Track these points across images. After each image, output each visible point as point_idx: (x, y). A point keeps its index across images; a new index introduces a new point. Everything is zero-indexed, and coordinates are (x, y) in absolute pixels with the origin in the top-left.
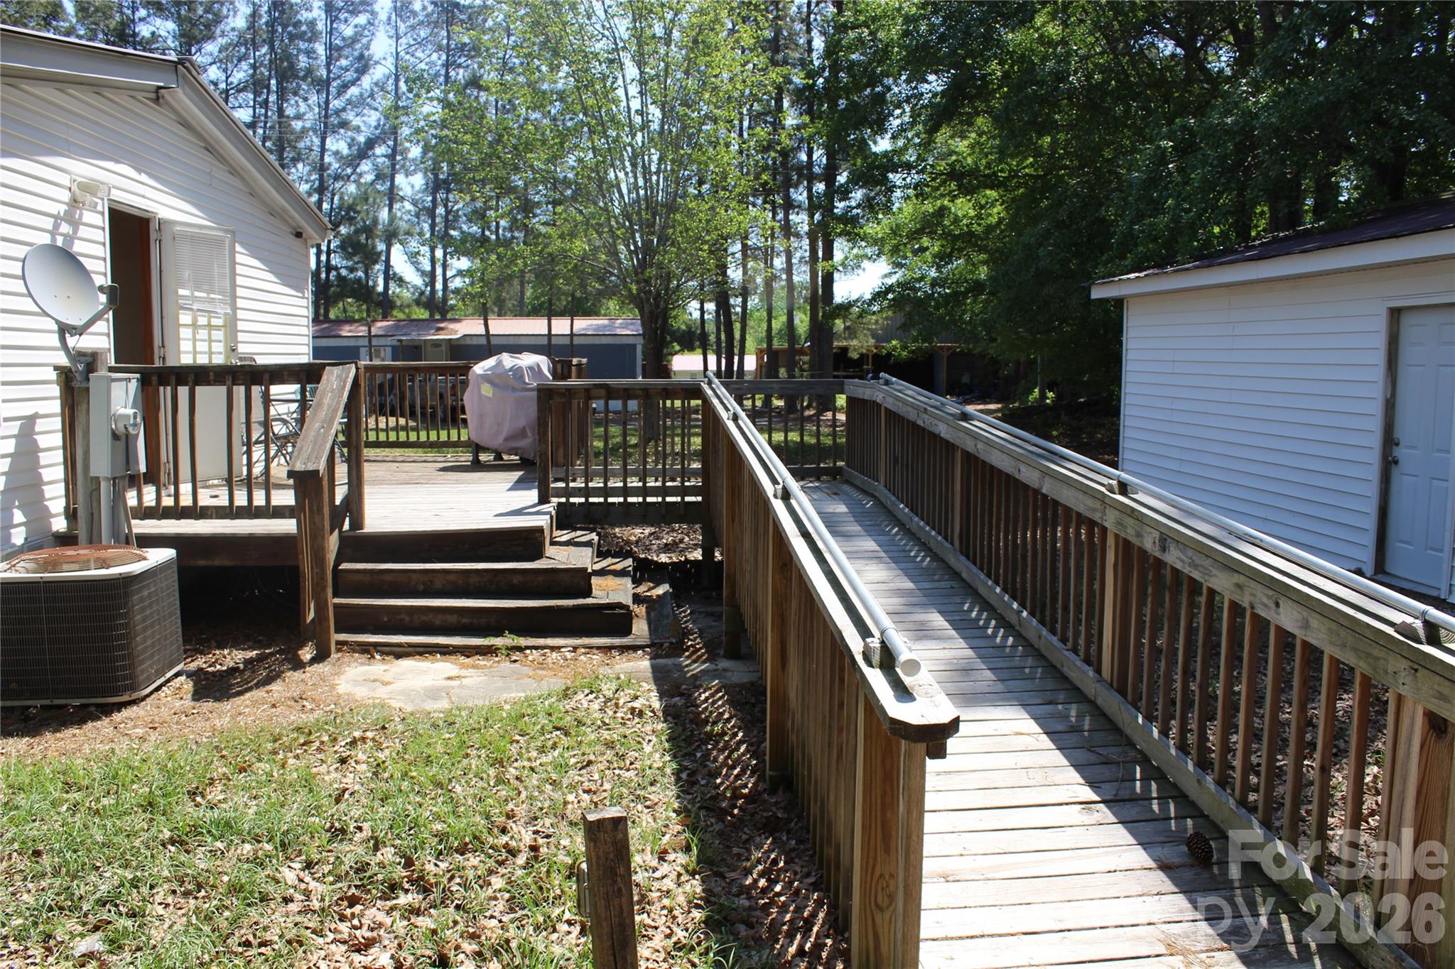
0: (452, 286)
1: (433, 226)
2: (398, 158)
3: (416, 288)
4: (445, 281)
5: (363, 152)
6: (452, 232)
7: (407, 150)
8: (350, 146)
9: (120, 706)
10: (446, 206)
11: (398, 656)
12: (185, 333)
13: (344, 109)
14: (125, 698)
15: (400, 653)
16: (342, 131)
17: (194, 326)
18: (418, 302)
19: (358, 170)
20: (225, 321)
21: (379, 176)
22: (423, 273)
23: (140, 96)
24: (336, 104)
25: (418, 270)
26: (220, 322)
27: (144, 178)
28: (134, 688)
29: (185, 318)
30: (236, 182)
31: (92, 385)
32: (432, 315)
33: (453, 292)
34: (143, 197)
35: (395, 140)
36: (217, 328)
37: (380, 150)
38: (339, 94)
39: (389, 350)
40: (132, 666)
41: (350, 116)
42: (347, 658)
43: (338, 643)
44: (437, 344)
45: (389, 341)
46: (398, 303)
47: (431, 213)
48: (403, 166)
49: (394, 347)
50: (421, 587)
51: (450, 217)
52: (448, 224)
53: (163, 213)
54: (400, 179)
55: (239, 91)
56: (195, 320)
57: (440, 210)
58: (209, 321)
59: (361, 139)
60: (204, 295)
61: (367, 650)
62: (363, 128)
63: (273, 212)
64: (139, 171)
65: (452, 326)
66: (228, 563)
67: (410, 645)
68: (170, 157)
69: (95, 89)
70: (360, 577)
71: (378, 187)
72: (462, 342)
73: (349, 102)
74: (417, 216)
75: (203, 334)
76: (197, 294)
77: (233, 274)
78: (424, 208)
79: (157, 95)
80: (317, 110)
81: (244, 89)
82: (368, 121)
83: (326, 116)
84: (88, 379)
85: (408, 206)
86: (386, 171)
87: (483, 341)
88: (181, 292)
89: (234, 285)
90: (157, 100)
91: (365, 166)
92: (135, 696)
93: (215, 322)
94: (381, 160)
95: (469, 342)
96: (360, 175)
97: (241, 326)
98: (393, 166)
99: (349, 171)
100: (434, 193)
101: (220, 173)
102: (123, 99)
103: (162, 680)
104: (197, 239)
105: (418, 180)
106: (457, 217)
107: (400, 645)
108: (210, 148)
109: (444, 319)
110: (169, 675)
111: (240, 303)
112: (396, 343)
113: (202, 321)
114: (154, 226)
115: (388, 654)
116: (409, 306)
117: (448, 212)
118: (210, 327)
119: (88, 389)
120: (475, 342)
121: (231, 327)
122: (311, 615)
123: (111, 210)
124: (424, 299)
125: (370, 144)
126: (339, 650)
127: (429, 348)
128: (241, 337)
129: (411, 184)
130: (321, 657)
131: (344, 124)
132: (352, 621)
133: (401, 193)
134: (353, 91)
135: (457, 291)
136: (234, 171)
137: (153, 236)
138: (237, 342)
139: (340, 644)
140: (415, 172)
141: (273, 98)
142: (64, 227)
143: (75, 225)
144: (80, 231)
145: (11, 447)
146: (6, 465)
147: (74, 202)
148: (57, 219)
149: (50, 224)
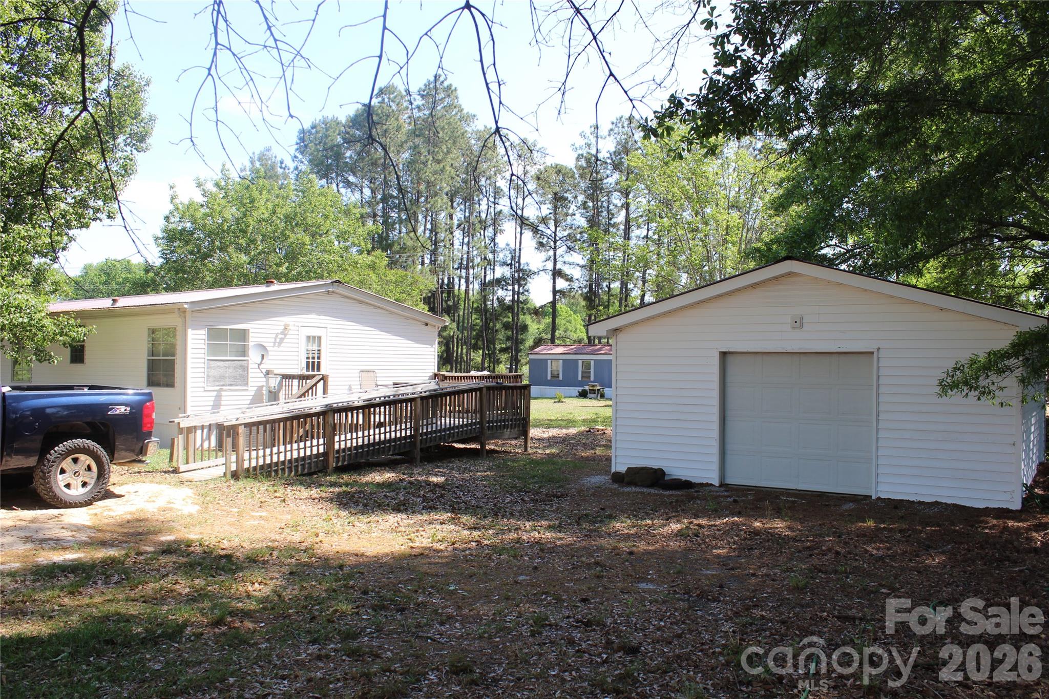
23: (320, 294)
27: (322, 317)
30: (379, 311)
34: (321, 323)
64: (320, 316)
68: (337, 309)
69: (297, 297)
79: (329, 292)
90: (329, 294)
102: (312, 297)
136: (377, 307)
142: (280, 336)
143: (285, 335)
144: (288, 336)
145: (253, 393)
146: (251, 398)
147: (286, 329)
148: (277, 334)
149: (274, 336)
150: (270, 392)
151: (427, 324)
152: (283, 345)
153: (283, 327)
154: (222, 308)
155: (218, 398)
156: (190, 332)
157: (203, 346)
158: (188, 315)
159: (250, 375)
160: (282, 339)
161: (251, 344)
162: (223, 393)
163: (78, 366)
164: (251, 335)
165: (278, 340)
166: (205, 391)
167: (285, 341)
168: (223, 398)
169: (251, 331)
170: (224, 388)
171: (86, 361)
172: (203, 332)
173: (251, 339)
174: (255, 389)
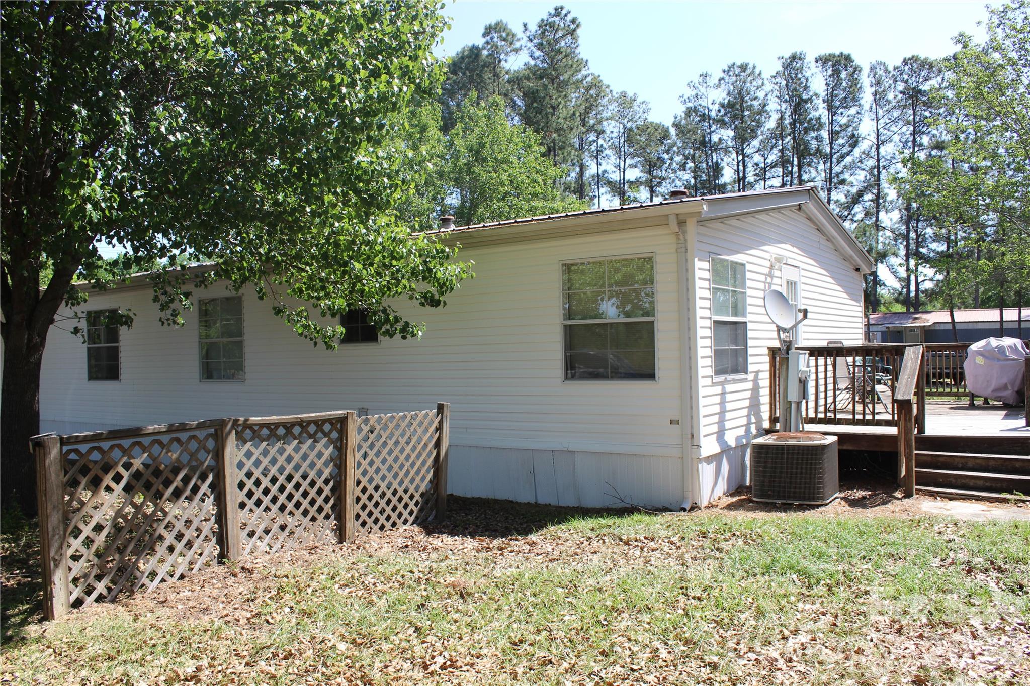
0: (922, 287)
1: (907, 247)
2: (881, 201)
3: (895, 290)
4: (917, 284)
5: (857, 199)
6: (921, 250)
7: (886, 194)
8: (846, 196)
9: (816, 506)
10: (916, 231)
11: (950, 499)
13: (842, 172)
14: (819, 503)
15: (952, 497)
16: (841, 187)
18: (897, 300)
19: (853, 212)
21: (867, 214)
22: (900, 280)
23: (793, 209)
24: (837, 169)
25: (896, 277)
28: (823, 498)
30: (829, 244)
31: (790, 356)
32: (908, 309)
33: (923, 292)
34: (795, 259)
35: (878, 190)
37: (868, 197)
38: (839, 162)
39: (879, 335)
40: (823, 488)
41: (846, 176)
42: (922, 498)
43: (917, 490)
44: (912, 329)
45: (879, 328)
46: (883, 301)
47: (907, 237)
48: (884, 206)
49: (882, 332)
50: (960, 466)
51: (920, 240)
52: (918, 244)
53: (802, 266)
54: (882, 215)
55: (772, 168)
57: (913, 235)
59: (854, 190)
61: (933, 495)
62: (855, 183)
63: (846, 259)
65: (925, 316)
66: (851, 448)
67: (957, 494)
68: (804, 237)
70: (925, 458)
71: (867, 222)
72: (933, 328)
73: (845, 167)
74: (896, 240)
78: (900, 234)
80: (823, 175)
81: (776, 166)
82: (858, 179)
83: (831, 178)
84: (788, 354)
85: (888, 233)
86: (872, 210)
87: (950, 327)
90: (799, 209)
91: (858, 208)
92: (823, 502)
94: (867, 204)
95: (937, 327)
96: (854, 215)
98: (877, 207)
99: (846, 213)
100: (907, 223)
101: (824, 241)
102: (787, 212)
103: (832, 498)
105: (896, 215)
106: (925, 240)
107: (951, 494)
108: (819, 229)
109: (917, 312)
110: (834, 497)
112: (884, 329)
115: (945, 497)
116: (890, 303)
117: (918, 236)
119: (787, 359)
120: (942, 327)
122: (903, 473)
124: (901, 298)
125: (860, 194)
126: (917, 494)
127: (908, 333)
129: (890, 218)
130: (908, 495)
131: (843, 182)
132: (924, 480)
133: (883, 225)
134: (848, 159)
135: (925, 291)
136: (829, 239)
139: (919, 490)
140: (892, 209)
141: (795, 169)
142: (768, 279)
143: (772, 278)
144: (773, 281)
145: (751, 386)
146: (750, 394)
147: (771, 266)
148: (766, 276)
149: (764, 279)
150: (800, 381)
151: (858, 270)
153: (768, 264)
156: (696, 264)
157: (708, 294)
158: (692, 229)
159: (750, 351)
160: (770, 286)
161: (749, 292)
162: (727, 388)
164: (747, 275)
165: (767, 286)
166: (713, 384)
168: (727, 398)
169: (748, 267)
170: (727, 377)
172: (707, 265)
173: (748, 283)
174: (753, 377)
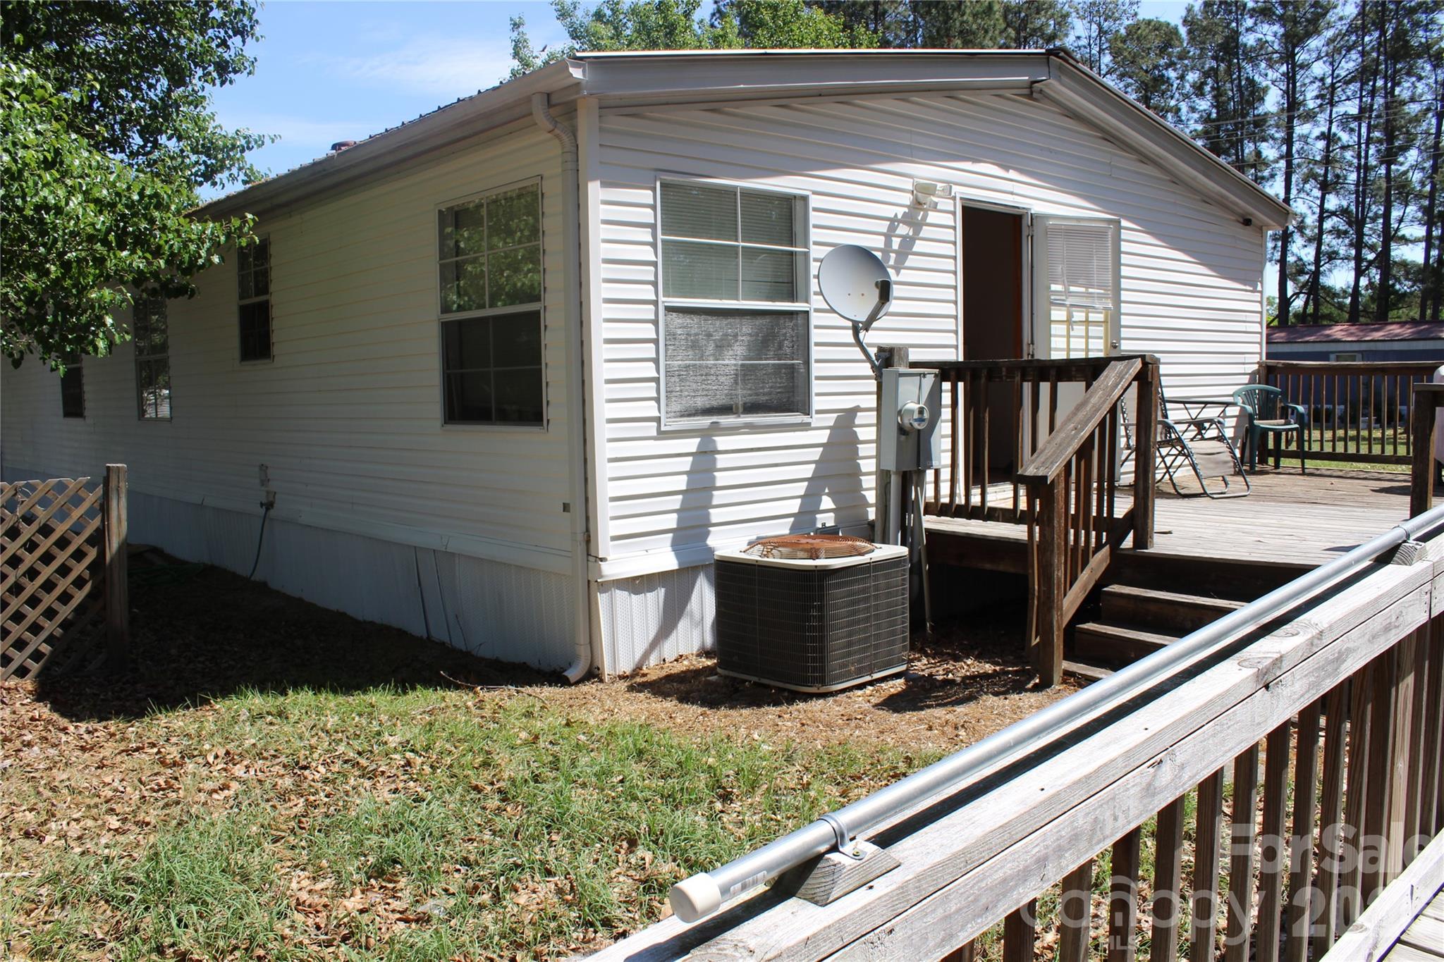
9: (807, 697)
12: (1057, 329)
14: (813, 690)
17: (1069, 322)
20: (1106, 317)
23: (1008, 93)
26: (1100, 317)
27: (1012, 174)
28: (823, 682)
29: (1058, 314)
30: (1150, 170)
34: (1012, 193)
36: (1096, 323)
40: (824, 659)
43: (1066, 673)
50: (1189, 624)
53: (1037, 208)
56: (1070, 316)
58: (1087, 317)
60: (1083, 290)
63: (1208, 199)
64: (1007, 168)
68: (1051, 151)
69: (947, 93)
75: (1079, 330)
76: (1072, 289)
77: (1117, 264)
79: (1031, 92)
84: (881, 374)
88: (1054, 287)
89: (1117, 277)
90: (1030, 96)
92: (823, 689)
93: (1093, 317)
97: (1125, 320)
101: (1126, 162)
102: (986, 99)
103: (868, 678)
104: (1075, 232)
108: (1110, 137)
110: (876, 676)
111: (1125, 296)
113: (1079, 316)
114: (1026, 221)
118: (1087, 322)
121: (1113, 323)
122: (1037, 638)
123: (964, 209)
126: (1061, 681)
128: (1124, 333)
130: (1042, 684)
132: (1097, 651)
136: (1145, 158)
137: (1025, 232)
138: (1119, 339)
139: (1068, 674)
142: (903, 230)
143: (917, 226)
144: (926, 232)
145: (823, 437)
146: (816, 454)
147: (917, 204)
148: (893, 222)
149: (883, 226)
150: (902, 430)
151: (1247, 222)
152: (911, 261)
153: (907, 199)
154: (714, 104)
155: (705, 459)
156: (595, 192)
157: (647, 254)
158: (586, 122)
159: (816, 369)
160: (908, 242)
161: (816, 252)
162: (722, 442)
163: (258, 369)
164: (814, 218)
165: (896, 243)
166: (662, 435)
167: (919, 246)
168: (722, 461)
169: (814, 201)
170: (726, 420)
171: (276, 350)
172: (646, 196)
173: (815, 235)
174: (830, 419)
